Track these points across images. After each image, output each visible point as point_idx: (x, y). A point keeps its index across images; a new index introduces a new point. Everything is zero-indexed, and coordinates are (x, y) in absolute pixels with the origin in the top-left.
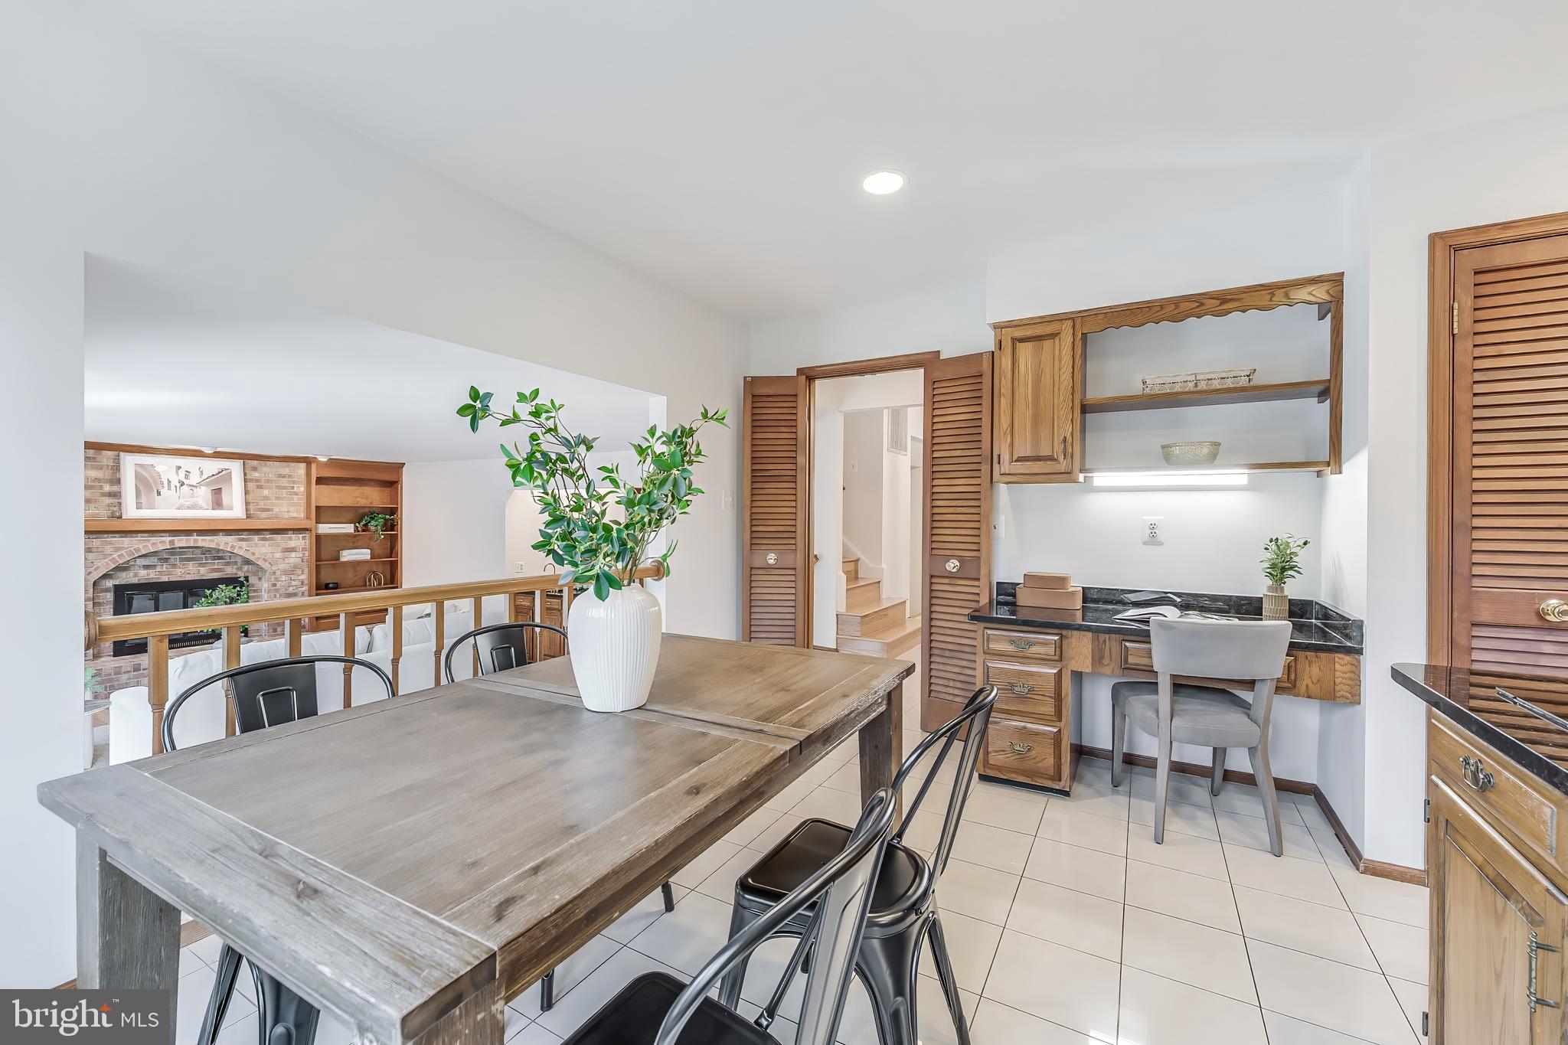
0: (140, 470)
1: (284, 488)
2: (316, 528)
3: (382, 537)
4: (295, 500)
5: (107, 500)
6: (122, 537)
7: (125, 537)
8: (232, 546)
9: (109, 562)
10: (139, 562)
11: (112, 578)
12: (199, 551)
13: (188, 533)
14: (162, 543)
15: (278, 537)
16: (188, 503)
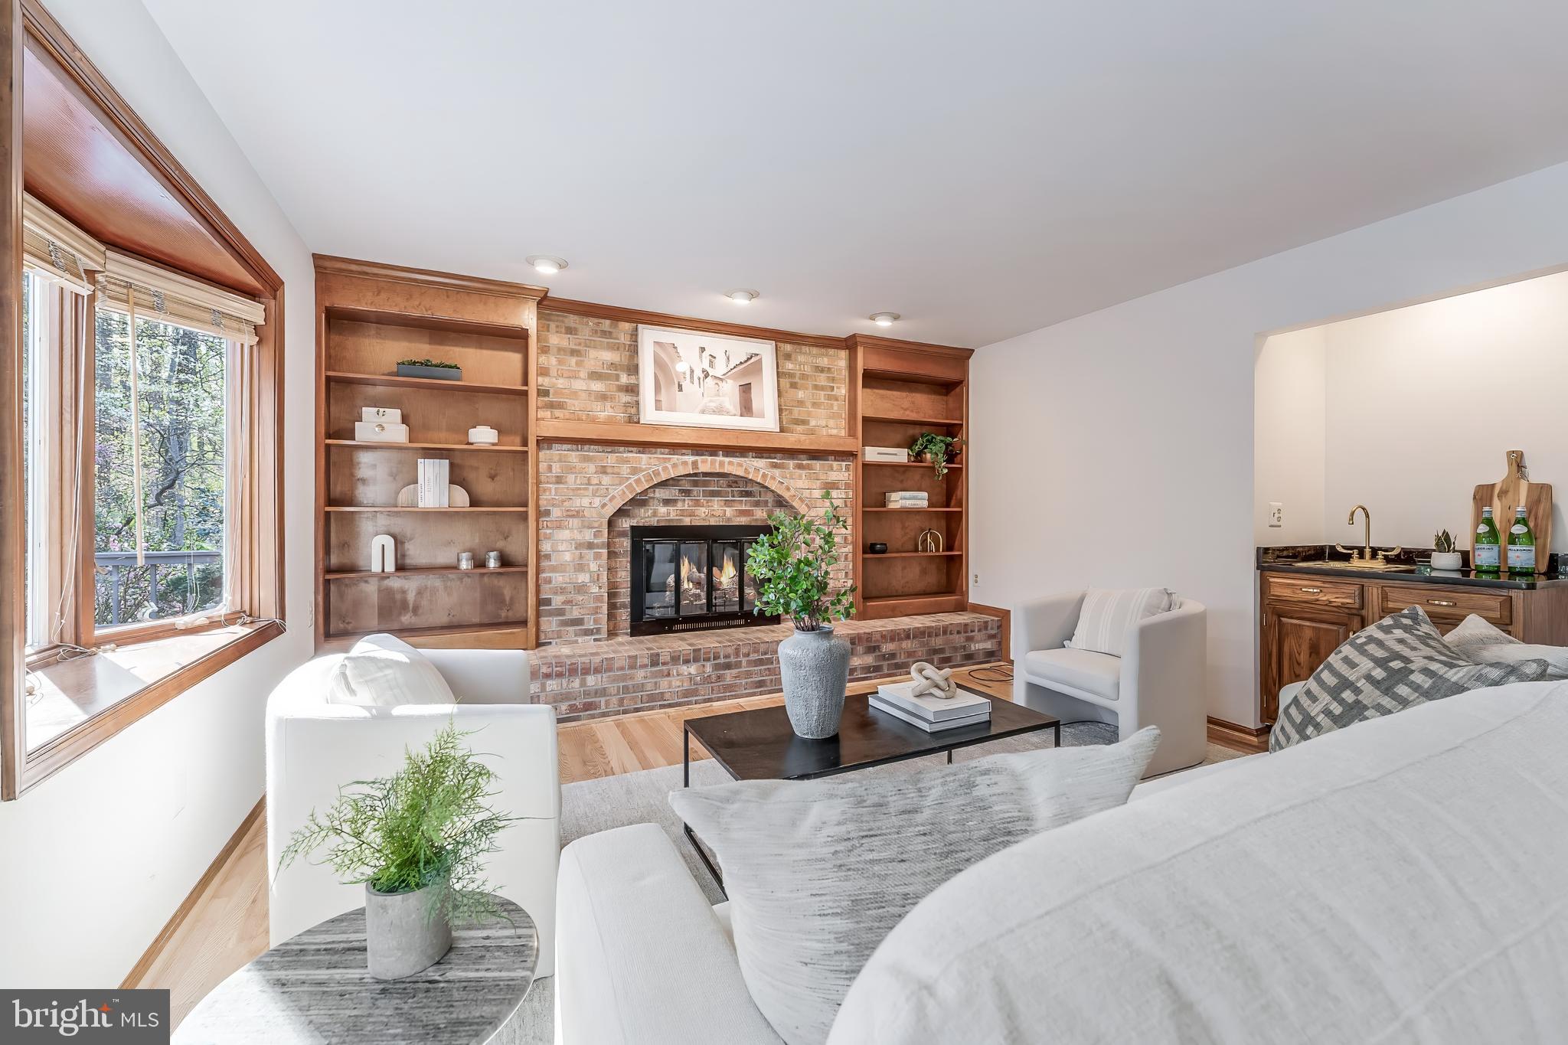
0: (663, 356)
1: (823, 388)
2: (864, 454)
3: (945, 471)
4: (835, 408)
5: (625, 398)
6: (639, 452)
7: (643, 453)
8: (764, 476)
9: (625, 490)
10: (661, 494)
11: (629, 516)
12: (722, 481)
13: (712, 450)
14: (681, 464)
15: (817, 464)
16: (713, 405)
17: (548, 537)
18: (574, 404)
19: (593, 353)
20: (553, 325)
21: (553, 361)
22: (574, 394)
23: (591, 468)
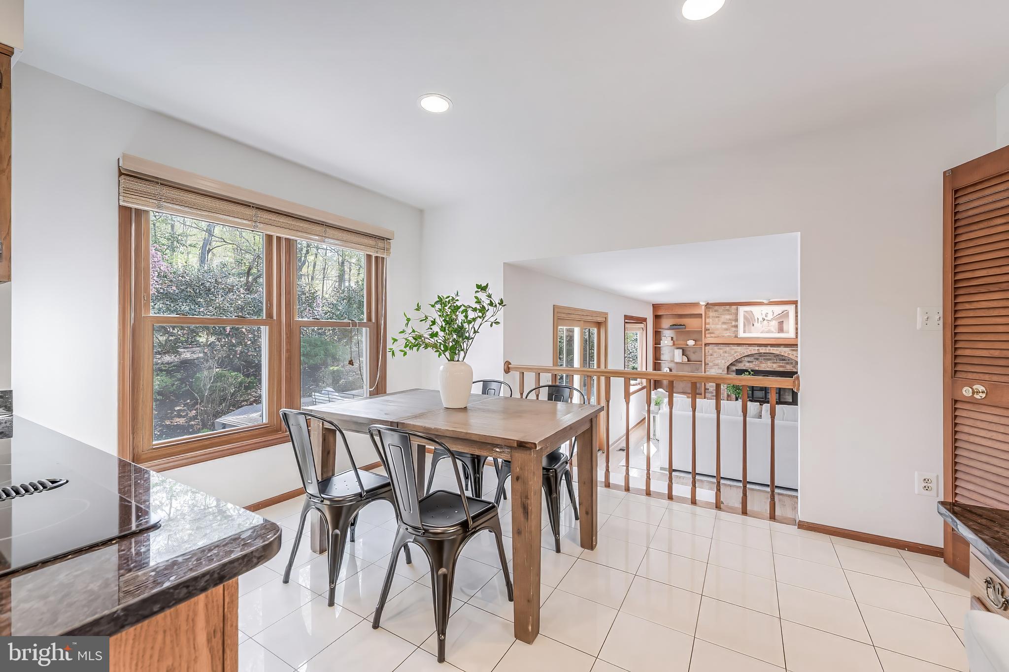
0: (746, 314)
5: (734, 329)
6: (738, 346)
8: (788, 354)
9: (732, 358)
10: (747, 359)
11: (734, 365)
12: (772, 355)
13: (766, 345)
14: (754, 350)
16: (766, 330)
17: (708, 371)
18: (717, 333)
19: (723, 316)
20: (711, 310)
21: (711, 320)
22: (717, 329)
23: (721, 351)
